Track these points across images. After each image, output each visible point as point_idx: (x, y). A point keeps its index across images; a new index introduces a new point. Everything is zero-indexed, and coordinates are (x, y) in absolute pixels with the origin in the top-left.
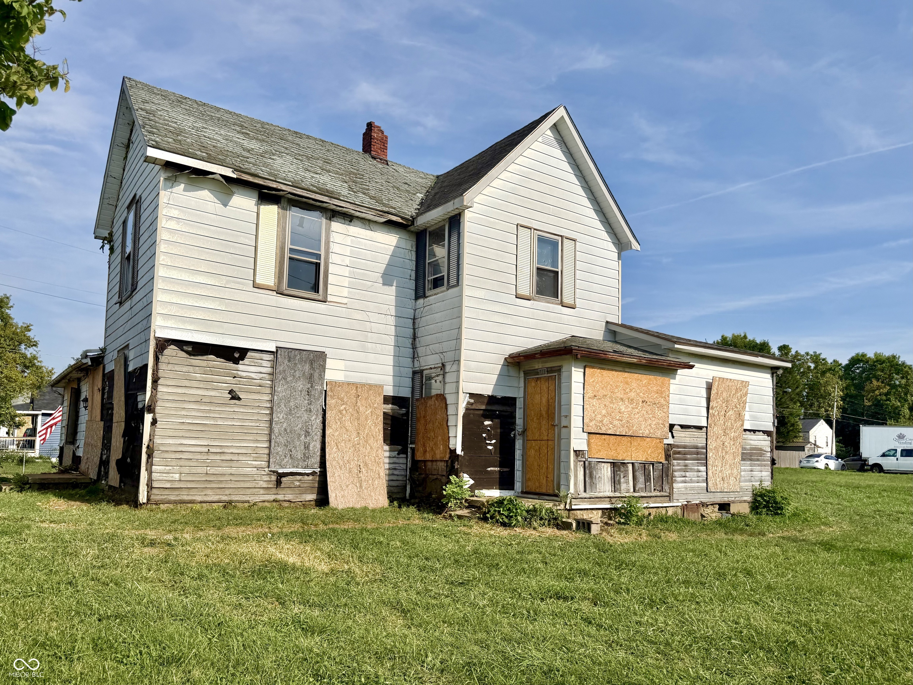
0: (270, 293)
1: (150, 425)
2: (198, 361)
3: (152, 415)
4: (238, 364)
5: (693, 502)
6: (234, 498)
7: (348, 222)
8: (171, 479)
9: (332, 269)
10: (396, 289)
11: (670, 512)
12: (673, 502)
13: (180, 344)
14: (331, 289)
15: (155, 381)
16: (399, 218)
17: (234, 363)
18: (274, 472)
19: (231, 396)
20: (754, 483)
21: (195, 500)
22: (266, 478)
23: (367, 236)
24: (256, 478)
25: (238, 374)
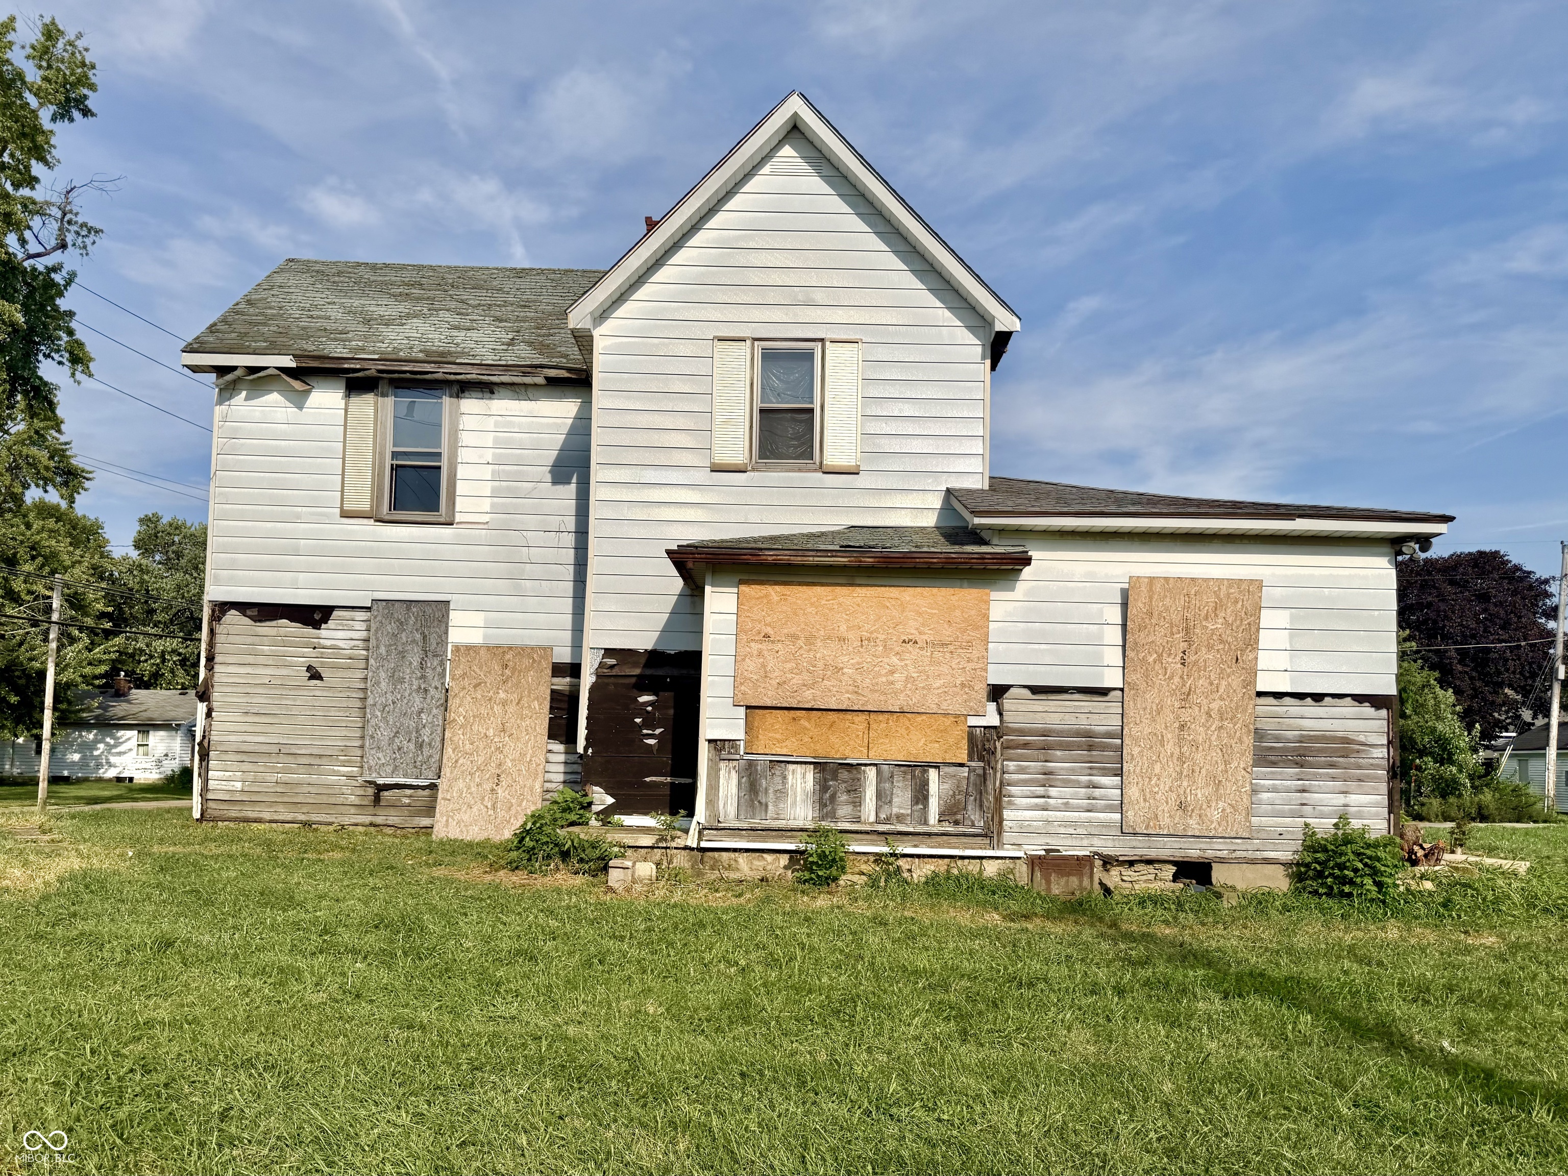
0: (365, 521)
1: (204, 716)
2: (268, 629)
3: (205, 704)
4: (319, 629)
5: (1064, 853)
6: (314, 818)
7: (489, 395)
8: (231, 788)
9: (462, 472)
10: (577, 488)
11: (991, 869)
12: (1003, 849)
13: (242, 607)
14: (460, 503)
15: (210, 659)
16: (563, 371)
17: (314, 628)
18: (370, 782)
19: (309, 675)
20: (1309, 820)
21: (261, 819)
22: (360, 792)
23: (522, 411)
24: (345, 791)
25: (319, 643)
